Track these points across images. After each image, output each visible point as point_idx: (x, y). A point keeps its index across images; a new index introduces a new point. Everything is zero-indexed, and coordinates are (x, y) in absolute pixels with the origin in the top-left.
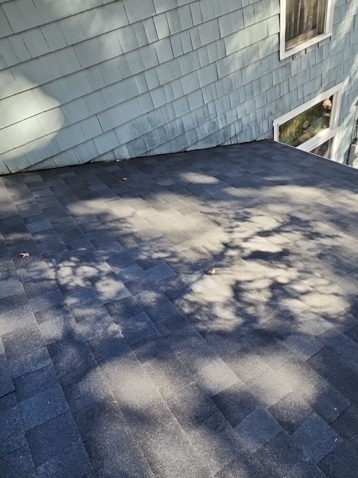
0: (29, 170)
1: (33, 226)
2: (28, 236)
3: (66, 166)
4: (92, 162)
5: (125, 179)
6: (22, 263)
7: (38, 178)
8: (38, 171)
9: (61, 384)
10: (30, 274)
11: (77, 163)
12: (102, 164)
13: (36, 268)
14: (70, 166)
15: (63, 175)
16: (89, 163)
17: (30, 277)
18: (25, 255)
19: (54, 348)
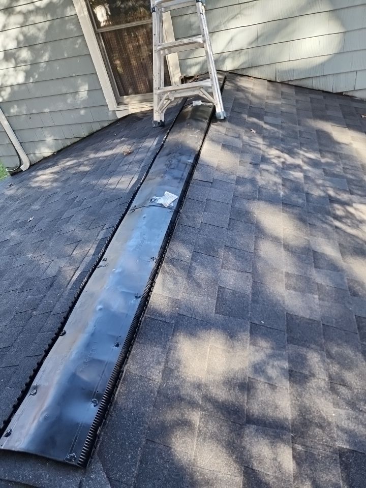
0: (290, 83)
1: (268, 119)
2: (261, 123)
3: (319, 90)
4: (344, 94)
5: (363, 116)
6: (249, 134)
7: (292, 91)
8: (296, 86)
9: (234, 194)
10: (250, 142)
11: (330, 90)
12: (352, 98)
13: (255, 141)
14: (323, 91)
15: (313, 96)
16: (341, 94)
17: (248, 143)
18: (253, 131)
19: (240, 181)
